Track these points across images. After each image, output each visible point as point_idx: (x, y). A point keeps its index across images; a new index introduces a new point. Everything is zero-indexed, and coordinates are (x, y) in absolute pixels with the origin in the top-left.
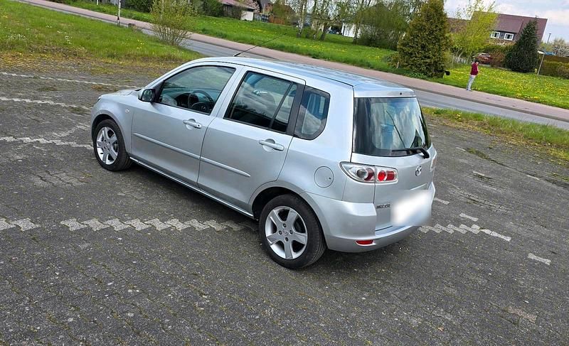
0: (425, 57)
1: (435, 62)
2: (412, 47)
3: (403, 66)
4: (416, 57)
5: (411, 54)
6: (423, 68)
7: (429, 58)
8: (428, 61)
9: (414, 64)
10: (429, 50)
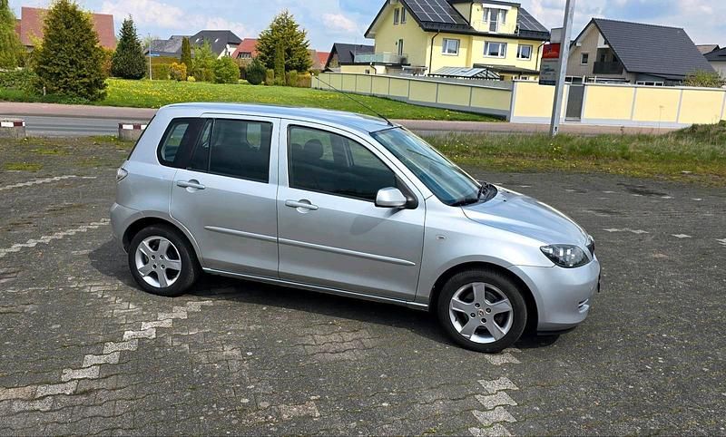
0: (79, 76)
1: (96, 81)
2: (58, 65)
3: (54, 91)
4: (67, 77)
5: (59, 74)
6: (84, 91)
7: (84, 76)
8: (86, 80)
9: (67, 87)
10: (82, 67)
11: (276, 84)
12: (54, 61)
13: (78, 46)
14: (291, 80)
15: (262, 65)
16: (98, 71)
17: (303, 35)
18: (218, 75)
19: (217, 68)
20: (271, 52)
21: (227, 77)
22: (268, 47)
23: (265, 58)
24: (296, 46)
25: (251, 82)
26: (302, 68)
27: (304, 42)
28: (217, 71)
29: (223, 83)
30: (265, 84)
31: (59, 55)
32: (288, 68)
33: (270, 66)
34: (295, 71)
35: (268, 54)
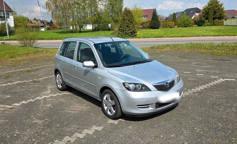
1: (134, 31)
3: (122, 35)
4: (126, 31)
5: (124, 30)
6: (130, 34)
7: (130, 30)
8: (131, 31)
9: (126, 33)
10: (130, 27)
11: (208, 25)
12: (123, 26)
13: (129, 21)
14: (215, 23)
15: (203, 19)
16: (134, 28)
17: (222, 5)
18: (184, 24)
19: (184, 22)
20: (207, 13)
21: (188, 25)
22: (206, 12)
23: (205, 16)
24: (218, 10)
25: (199, 26)
26: (221, 18)
27: (222, 8)
28: (184, 23)
29: (186, 27)
30: (204, 26)
31: (124, 24)
32: (214, 19)
33: (207, 18)
34: (217, 20)
35: (206, 15)
